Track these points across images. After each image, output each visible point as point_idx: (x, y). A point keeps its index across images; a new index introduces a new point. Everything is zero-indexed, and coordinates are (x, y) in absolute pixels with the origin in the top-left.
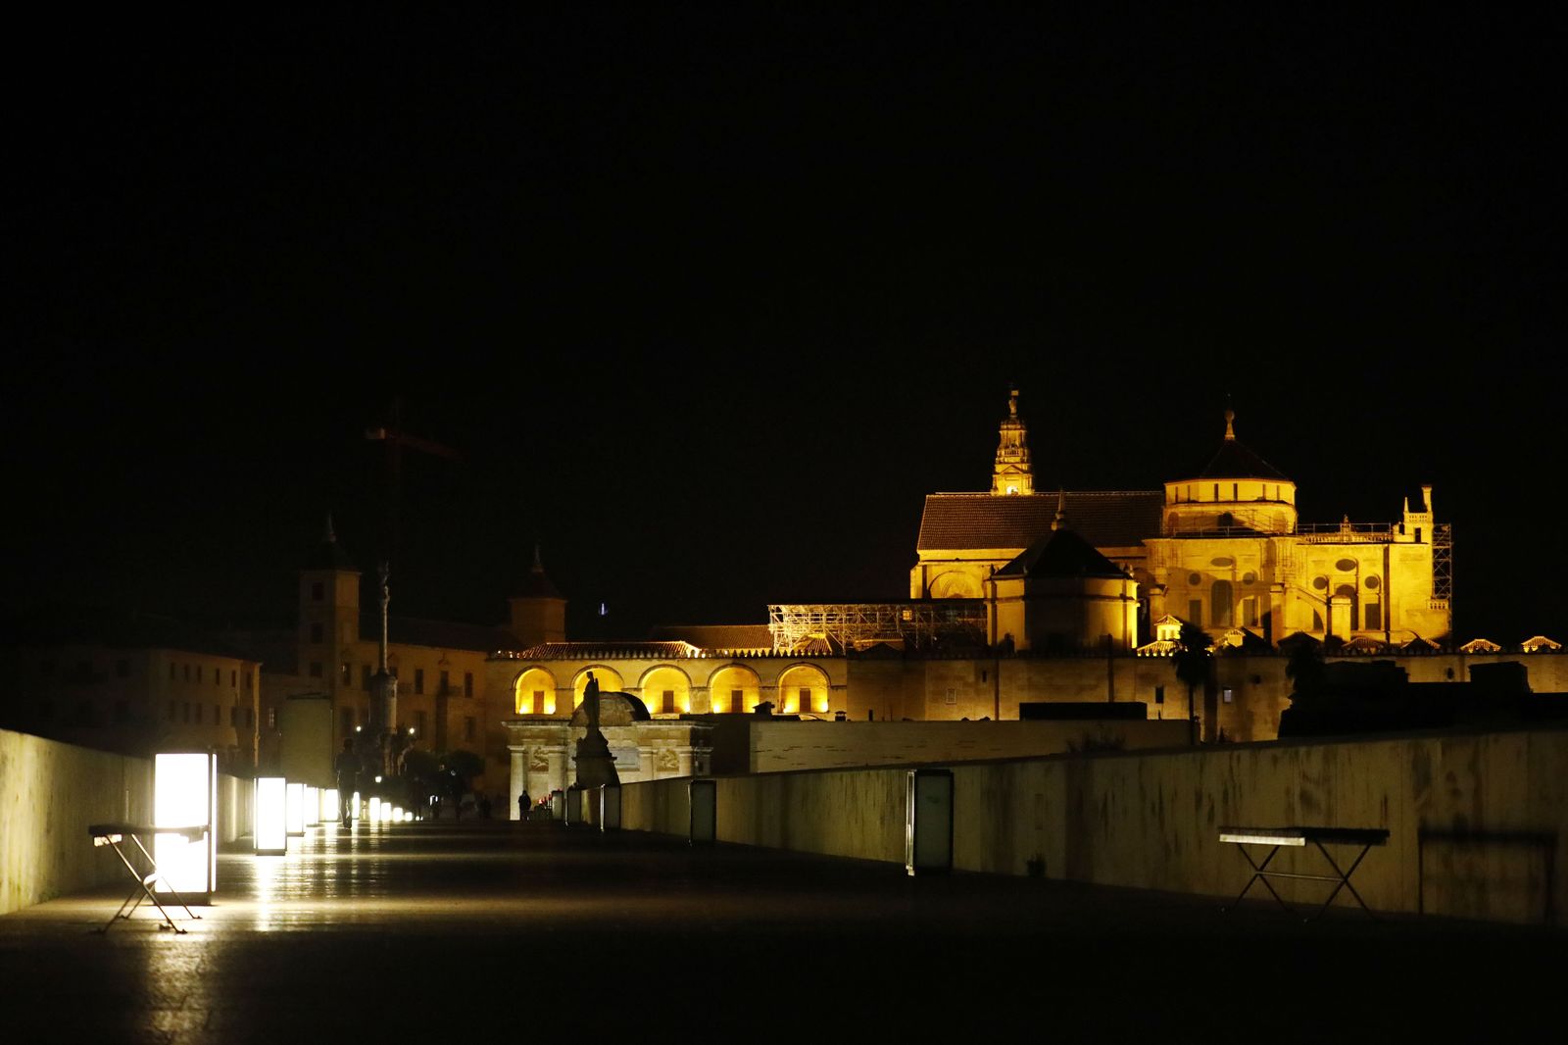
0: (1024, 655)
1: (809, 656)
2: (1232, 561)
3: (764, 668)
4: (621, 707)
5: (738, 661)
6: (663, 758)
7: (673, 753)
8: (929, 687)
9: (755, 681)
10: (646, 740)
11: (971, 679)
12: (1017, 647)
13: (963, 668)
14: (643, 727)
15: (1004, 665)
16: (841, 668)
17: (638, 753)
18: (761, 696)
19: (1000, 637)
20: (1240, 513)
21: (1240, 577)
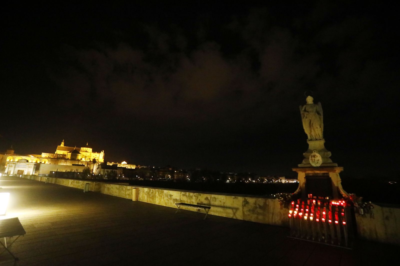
0: (70, 160)
1: (46, 158)
2: (87, 154)
3: (41, 159)
4: (25, 161)
5: (38, 158)
6: (30, 167)
7: (31, 166)
8: (59, 162)
9: (39, 160)
10: (28, 164)
11: (64, 161)
12: (69, 159)
13: (63, 160)
14: (28, 163)
15: (67, 160)
16: (50, 160)
17: (26, 166)
18: (40, 161)
19: (67, 158)
20: (87, 151)
21: (87, 156)
